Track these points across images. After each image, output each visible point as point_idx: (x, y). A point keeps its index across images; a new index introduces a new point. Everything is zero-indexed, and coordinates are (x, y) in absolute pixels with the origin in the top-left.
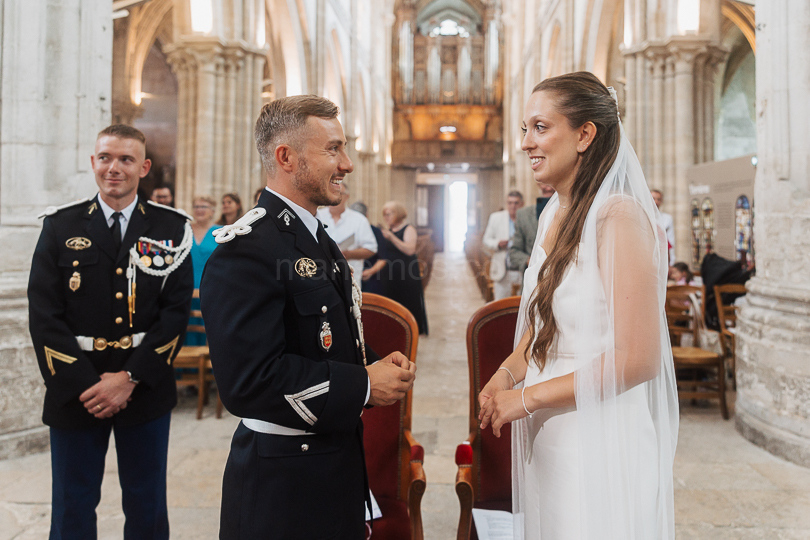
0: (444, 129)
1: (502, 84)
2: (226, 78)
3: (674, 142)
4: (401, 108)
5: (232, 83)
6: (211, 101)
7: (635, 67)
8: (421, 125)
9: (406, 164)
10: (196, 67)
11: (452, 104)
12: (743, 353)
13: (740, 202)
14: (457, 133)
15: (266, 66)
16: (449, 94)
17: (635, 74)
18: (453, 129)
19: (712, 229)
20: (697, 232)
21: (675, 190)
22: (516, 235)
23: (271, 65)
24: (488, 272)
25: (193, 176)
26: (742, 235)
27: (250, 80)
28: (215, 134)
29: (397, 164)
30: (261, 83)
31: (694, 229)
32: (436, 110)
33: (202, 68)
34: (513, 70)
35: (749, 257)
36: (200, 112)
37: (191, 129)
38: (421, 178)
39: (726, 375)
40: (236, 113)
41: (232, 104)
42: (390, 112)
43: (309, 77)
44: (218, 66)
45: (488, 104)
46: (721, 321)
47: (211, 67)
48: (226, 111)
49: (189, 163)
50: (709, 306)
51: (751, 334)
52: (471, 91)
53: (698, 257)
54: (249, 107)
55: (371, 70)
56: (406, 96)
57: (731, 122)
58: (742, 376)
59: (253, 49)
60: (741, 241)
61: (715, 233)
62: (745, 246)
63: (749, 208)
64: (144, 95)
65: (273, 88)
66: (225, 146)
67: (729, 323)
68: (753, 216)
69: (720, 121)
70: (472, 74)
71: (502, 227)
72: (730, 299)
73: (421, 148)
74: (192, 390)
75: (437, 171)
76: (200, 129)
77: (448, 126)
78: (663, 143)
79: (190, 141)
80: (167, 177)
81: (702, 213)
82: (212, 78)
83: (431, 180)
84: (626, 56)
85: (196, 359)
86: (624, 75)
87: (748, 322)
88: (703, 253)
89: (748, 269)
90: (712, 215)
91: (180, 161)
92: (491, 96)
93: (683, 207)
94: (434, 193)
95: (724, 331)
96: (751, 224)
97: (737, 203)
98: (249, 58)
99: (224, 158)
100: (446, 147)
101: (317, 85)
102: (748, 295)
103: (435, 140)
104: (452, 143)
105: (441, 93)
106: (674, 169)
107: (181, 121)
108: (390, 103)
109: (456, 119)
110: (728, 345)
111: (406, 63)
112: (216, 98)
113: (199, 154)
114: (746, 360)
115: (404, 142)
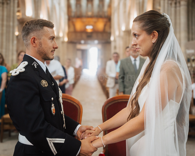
0: (88, 27)
1: (111, 9)
4: (71, 19)
7: (164, 3)
9: (73, 41)
14: (93, 29)
15: (18, 3)
18: (91, 27)
29: (70, 41)
30: (16, 9)
32: (85, 20)
34: (115, 4)
42: (66, 21)
43: (35, 7)
45: (105, 17)
48: (3, 20)
52: (99, 12)
55: (59, 4)
56: (73, 14)
65: (21, 11)
70: (99, 6)
83: (83, 47)
92: (106, 14)
100: (89, 34)
101: (38, 10)
104: (91, 33)
108: (67, 17)
109: (93, 23)
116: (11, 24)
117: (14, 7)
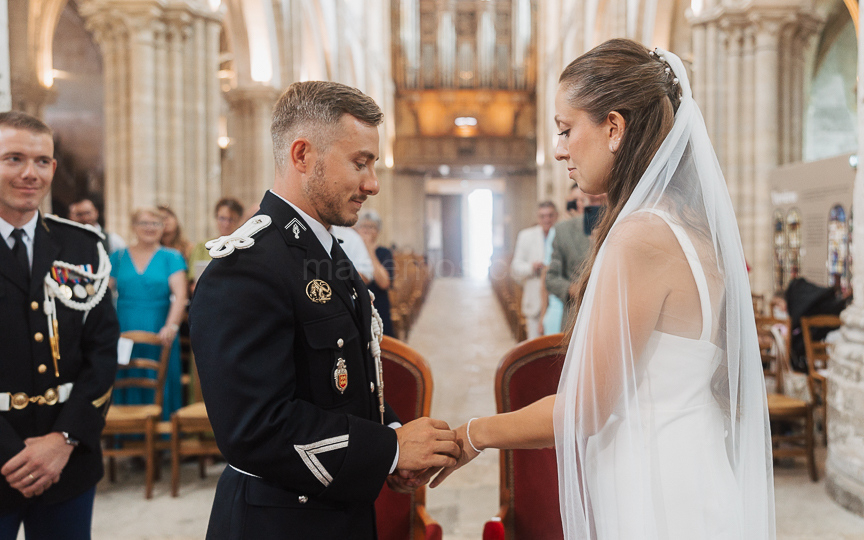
0: (461, 122)
1: (535, 63)
2: (170, 51)
3: (753, 137)
5: (177, 57)
6: (148, 81)
7: (705, 39)
8: (431, 115)
9: (413, 166)
10: (126, 36)
11: (472, 88)
12: (837, 400)
13: (834, 214)
14: (477, 127)
15: (223, 36)
16: (466, 76)
17: (705, 48)
18: (472, 122)
19: (799, 248)
20: (781, 252)
21: (753, 200)
22: (554, 257)
23: (231, 36)
24: (520, 305)
25: (129, 181)
26: (836, 254)
27: (201, 54)
28: (156, 127)
29: (400, 167)
30: (216, 58)
31: (776, 248)
32: (450, 96)
33: (135, 37)
34: (549, 45)
35: (844, 282)
36: (135, 96)
37: (123, 120)
38: (432, 185)
39: (815, 428)
40: (185, 98)
41: (178, 86)
42: (390, 99)
43: (282, 52)
44: (156, 35)
45: (517, 89)
46: (809, 361)
47: (147, 36)
48: (170, 95)
49: (123, 165)
50: (796, 344)
51: (847, 377)
52: (495, 71)
53: (781, 282)
54: (201, 90)
55: (364, 43)
56: (410, 78)
57: (823, 113)
58: (834, 428)
59: (205, 11)
60: (835, 262)
61: (802, 252)
62: (839, 268)
63: (844, 221)
64: (57, 74)
65: (234, 66)
66: (170, 143)
67: (819, 363)
68: (850, 230)
69: (810, 111)
70: (496, 50)
71: (536, 247)
72: (820, 333)
73: (431, 146)
74: (138, 464)
75: (452, 176)
76: (136, 119)
77: (466, 116)
78: (740, 138)
79: (123, 136)
80: (93, 185)
81: (787, 228)
82: (148, 51)
83: (445, 187)
84: (695, 26)
85: (141, 422)
86: (691, 49)
87: (842, 361)
88: (788, 278)
89: (844, 296)
90: (800, 230)
91: (111, 163)
92: (521, 79)
93: (763, 221)
94: (449, 205)
95: (814, 374)
96: (849, 241)
97: (830, 214)
98: (199, 25)
99: (170, 159)
100: (464, 145)
101: (291, 62)
102: (843, 329)
103: (449, 135)
104: (473, 140)
105: (456, 73)
106: (753, 174)
107: (109, 110)
108: (390, 87)
109: (476, 109)
110: (817, 390)
111: (410, 34)
112: (156, 77)
113: (136, 153)
114: (840, 408)
115: (408, 138)
116: (201, 107)
117: (207, 50)
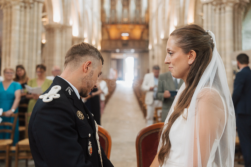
0: (123, 35)
1: (148, 16)
3: (225, 42)
4: (105, 25)
5: (28, 15)
6: (18, 22)
8: (113, 33)
10: (11, 7)
14: (129, 37)
15: (44, 7)
16: (126, 20)
17: (207, 12)
18: (127, 35)
21: (225, 63)
23: (47, 7)
25: (9, 56)
28: (20, 37)
29: (103, 49)
32: (120, 26)
34: (153, 10)
36: (13, 27)
37: (9, 35)
40: (30, 28)
41: (28, 24)
42: (100, 27)
44: (21, 7)
45: (142, 24)
47: (18, 7)
48: (25, 27)
49: (8, 50)
52: (135, 18)
54: (35, 25)
55: (92, 9)
56: (107, 20)
65: (48, 17)
66: (24, 43)
70: (136, 12)
73: (113, 43)
75: (120, 52)
76: (13, 35)
77: (125, 33)
78: (220, 42)
79: (8, 40)
82: (18, 12)
84: (203, 4)
91: (4, 49)
92: (144, 21)
94: (119, 63)
98: (36, 4)
99: (24, 48)
100: (124, 42)
104: (127, 41)
106: (225, 54)
107: (4, 31)
108: (100, 23)
109: (129, 30)
111: (107, 6)
113: (12, 46)
115: (106, 40)
